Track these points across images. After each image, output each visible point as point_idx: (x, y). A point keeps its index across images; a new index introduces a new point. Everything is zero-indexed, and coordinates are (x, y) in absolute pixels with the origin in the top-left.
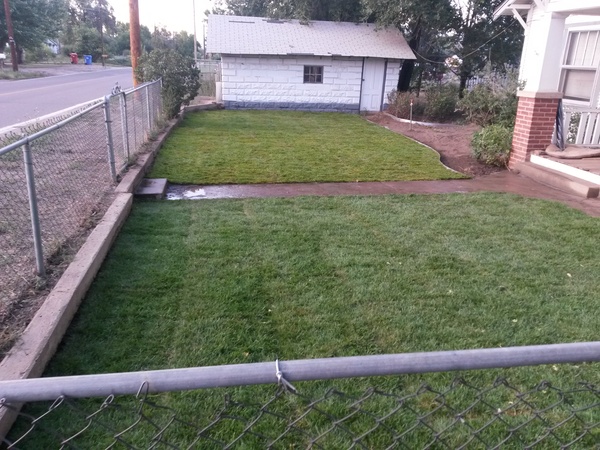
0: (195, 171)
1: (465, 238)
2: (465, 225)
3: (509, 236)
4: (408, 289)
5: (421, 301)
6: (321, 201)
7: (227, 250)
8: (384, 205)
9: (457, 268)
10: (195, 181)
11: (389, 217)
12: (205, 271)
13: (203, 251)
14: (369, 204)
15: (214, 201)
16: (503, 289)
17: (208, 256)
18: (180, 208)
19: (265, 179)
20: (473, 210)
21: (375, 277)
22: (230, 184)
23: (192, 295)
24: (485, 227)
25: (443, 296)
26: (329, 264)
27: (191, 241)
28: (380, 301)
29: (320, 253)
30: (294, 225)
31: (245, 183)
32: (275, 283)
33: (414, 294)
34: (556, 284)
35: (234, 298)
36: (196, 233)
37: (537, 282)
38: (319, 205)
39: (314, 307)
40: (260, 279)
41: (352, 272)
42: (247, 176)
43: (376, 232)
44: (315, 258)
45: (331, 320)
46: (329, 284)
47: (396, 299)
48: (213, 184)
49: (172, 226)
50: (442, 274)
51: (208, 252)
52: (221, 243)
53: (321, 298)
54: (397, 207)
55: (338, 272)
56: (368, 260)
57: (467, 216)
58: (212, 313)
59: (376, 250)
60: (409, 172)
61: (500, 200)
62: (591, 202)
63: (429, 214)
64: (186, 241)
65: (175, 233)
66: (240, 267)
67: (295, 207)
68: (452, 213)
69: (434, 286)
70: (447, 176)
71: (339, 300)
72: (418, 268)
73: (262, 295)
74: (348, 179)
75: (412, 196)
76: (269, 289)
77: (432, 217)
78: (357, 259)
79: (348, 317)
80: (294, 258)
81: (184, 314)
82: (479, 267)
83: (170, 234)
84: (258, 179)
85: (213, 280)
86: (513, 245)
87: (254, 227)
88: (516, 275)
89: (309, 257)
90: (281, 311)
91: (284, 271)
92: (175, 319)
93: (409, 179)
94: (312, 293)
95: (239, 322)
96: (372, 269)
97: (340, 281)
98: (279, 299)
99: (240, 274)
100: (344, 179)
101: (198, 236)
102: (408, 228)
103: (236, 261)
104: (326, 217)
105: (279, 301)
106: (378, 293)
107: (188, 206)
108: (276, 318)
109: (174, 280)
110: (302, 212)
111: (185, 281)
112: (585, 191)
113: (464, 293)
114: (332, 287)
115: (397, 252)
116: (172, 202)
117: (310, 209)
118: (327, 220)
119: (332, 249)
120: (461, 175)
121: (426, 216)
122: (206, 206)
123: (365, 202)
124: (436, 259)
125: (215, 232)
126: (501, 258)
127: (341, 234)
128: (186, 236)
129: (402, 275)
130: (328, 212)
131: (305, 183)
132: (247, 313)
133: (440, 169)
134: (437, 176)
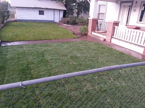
0: (9, 38)
1: (78, 51)
2: (78, 48)
3: (87, 50)
4: (65, 64)
5: (68, 66)
6: (44, 44)
7: (19, 58)
8: (60, 45)
9: (76, 58)
10: (9, 41)
11: (61, 48)
12: (13, 64)
13: (12, 59)
14: (56, 45)
15: (15, 46)
16: (86, 62)
18: (5, 48)
19: (29, 39)
20: (80, 45)
21: (58, 62)
22: (19, 41)
23: (9, 70)
24: (83, 48)
25: (73, 65)
26: (47, 59)
27: (8, 57)
28: (59, 67)
29: (44, 57)
30: (37, 51)
31: (24, 41)
32: (32, 65)
33: (67, 65)
34: (97, 60)
35: (21, 70)
36: (10, 54)
37: (93, 60)
38: (44, 45)
39: (43, 70)
40: (28, 65)
41: (52, 61)
42: (24, 39)
43: (58, 51)
44: (43, 58)
45: (47, 73)
46: (46, 64)
47: (63, 66)
48: (14, 41)
49: (3, 53)
50: (73, 60)
51: (13, 59)
52: (17, 56)
53: (44, 68)
54: (63, 45)
55: (49, 61)
56: (56, 58)
57: (79, 46)
58: (15, 74)
59: (58, 55)
60: (66, 37)
61: (86, 42)
62: (104, 42)
63: (70, 46)
64: (7, 57)
65: (4, 54)
66: (23, 62)
67: (38, 46)
68: (76, 46)
69: (71, 62)
70: (74, 37)
71: (49, 68)
72: (68, 59)
73: (29, 69)
74: (51, 39)
75: (67, 42)
76: (31, 67)
77: (71, 47)
78: (53, 58)
79: (51, 71)
80: (37, 59)
81: (7, 75)
82: (81, 58)
83: (2, 55)
84: (27, 39)
85: (15, 66)
86: (88, 52)
87: (27, 52)
88: (89, 59)
89: (41, 58)
90: (34, 72)
91: (35, 62)
92: (4, 77)
93: (66, 38)
94: (42, 67)
95: (22, 76)
96: (57, 60)
97: (49, 63)
98: (33, 69)
99: (22, 64)
101: (10, 55)
102: (66, 50)
103: (21, 61)
104: (46, 48)
105: (33, 70)
106: (59, 65)
107: (7, 47)
108: (32, 74)
109: (4, 67)
110: (40, 47)
111: (7, 67)
112: (103, 40)
113: (78, 63)
114: (47, 65)
115: (63, 55)
116: (3, 46)
118: (46, 49)
119: (47, 56)
120: (77, 37)
121: (70, 47)
122: (12, 47)
123: (55, 44)
124: (72, 56)
125: (15, 54)
126: (86, 55)
127: (50, 52)
128: (7, 55)
129: (64, 61)
130: (46, 47)
131: (40, 40)
132: (24, 74)
133: (73, 36)
134: (72, 37)
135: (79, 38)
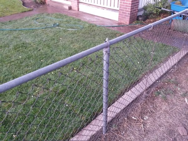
1: (29, 34)
5: (9, 65)
9: (24, 47)
16: (39, 50)
20: (33, 22)
33: (6, 62)
34: (56, 43)
50: (18, 51)
54: (4, 27)
57: (30, 25)
60: (10, 11)
61: (42, 16)
62: (70, 11)
68: (25, 25)
69: (14, 57)
70: (24, 10)
72: (9, 51)
75: (10, 21)
82: (32, 44)
86: (45, 33)
88: (44, 44)
93: (9, 14)
102: (7, 35)
112: (67, 8)
113: (25, 56)
115: (2, 46)
120: (29, 9)
124: (16, 46)
126: (40, 38)
129: (2, 56)
133: (22, 8)
134: (20, 11)
135: (32, 10)
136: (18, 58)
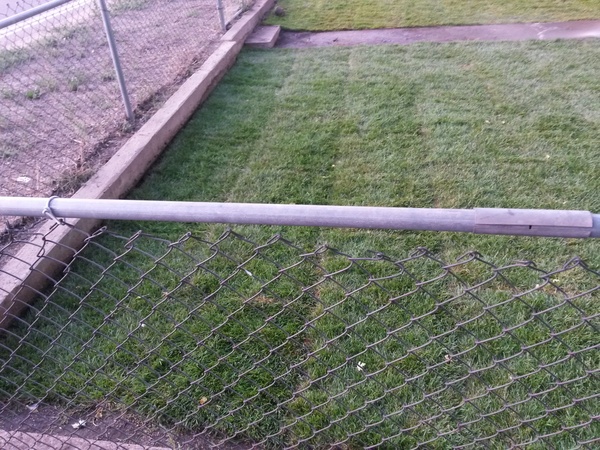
0: (312, 16)
4: (496, 152)
5: (506, 166)
6: (439, 48)
7: (314, 102)
9: (572, 130)
10: (309, 28)
11: (515, 68)
12: (285, 123)
13: (292, 103)
17: (293, 109)
18: (284, 57)
19: (385, 23)
21: (464, 137)
23: (265, 147)
26: (417, 121)
27: (282, 93)
28: (456, 162)
29: (412, 109)
30: (396, 77)
32: (350, 139)
33: (501, 157)
35: (301, 151)
36: (291, 83)
38: (436, 53)
39: (379, 165)
40: (335, 134)
44: (402, 114)
45: (392, 179)
46: (407, 143)
47: (476, 161)
49: (271, 77)
50: (548, 137)
51: (295, 104)
52: (313, 95)
53: (391, 157)
54: (532, 55)
55: (423, 130)
58: (276, 164)
59: (480, 106)
60: (571, 10)
63: (569, 63)
64: (278, 93)
65: (270, 83)
66: (321, 120)
67: (407, 56)
69: (531, 150)
72: (521, 129)
73: (331, 150)
74: (484, 21)
75: (558, 41)
76: (341, 144)
78: (451, 115)
80: (380, 112)
81: (251, 163)
83: (266, 85)
85: (290, 133)
87: (352, 79)
89: (395, 113)
90: (343, 167)
91: (365, 127)
92: (242, 167)
93: (566, 19)
94: (384, 150)
95: (298, 175)
97: (419, 140)
99: (317, 128)
100: (480, 22)
101: (291, 87)
102: (533, 81)
103: (319, 115)
104: (439, 67)
105: (346, 157)
106: (458, 154)
107: (292, 56)
108: (336, 173)
109: (253, 131)
110: (413, 62)
111: (263, 132)
113: (563, 158)
115: (506, 108)
117: (422, 58)
118: (437, 70)
119: (426, 105)
121: (564, 66)
122: (310, 56)
125: (309, 84)
127: (446, 88)
128: (280, 87)
129: (498, 135)
130: (442, 62)
131: (429, 26)
136: (540, 159)
